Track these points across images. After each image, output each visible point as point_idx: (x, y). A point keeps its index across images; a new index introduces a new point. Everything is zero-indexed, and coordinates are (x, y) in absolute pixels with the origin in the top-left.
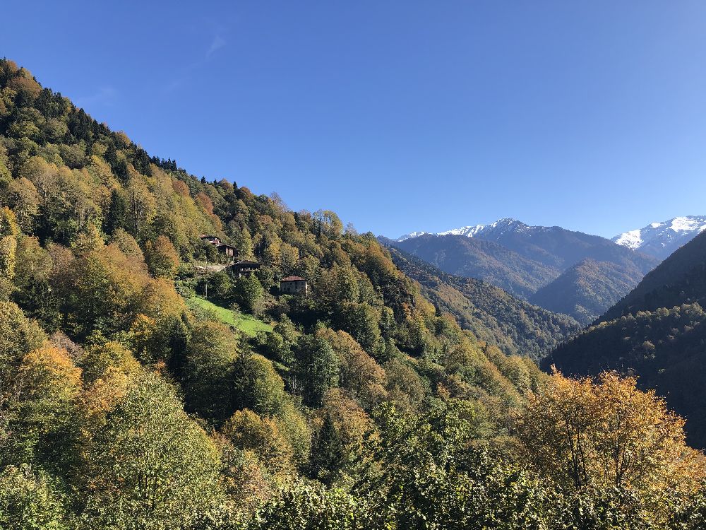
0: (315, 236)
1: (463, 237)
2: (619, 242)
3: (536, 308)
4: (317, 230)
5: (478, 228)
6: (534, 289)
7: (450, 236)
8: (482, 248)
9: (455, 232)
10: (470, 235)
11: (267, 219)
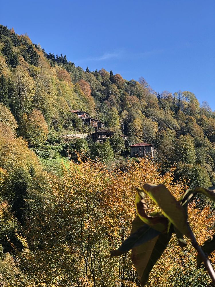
0: (173, 113)
4: (176, 108)
11: (135, 99)
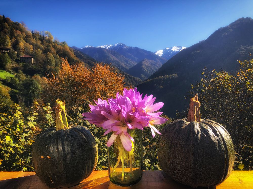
1: (105, 49)
2: (156, 54)
3: (128, 75)
4: (42, 39)
5: (110, 45)
6: (128, 68)
7: (100, 48)
8: (111, 53)
9: (102, 47)
11: (19, 32)
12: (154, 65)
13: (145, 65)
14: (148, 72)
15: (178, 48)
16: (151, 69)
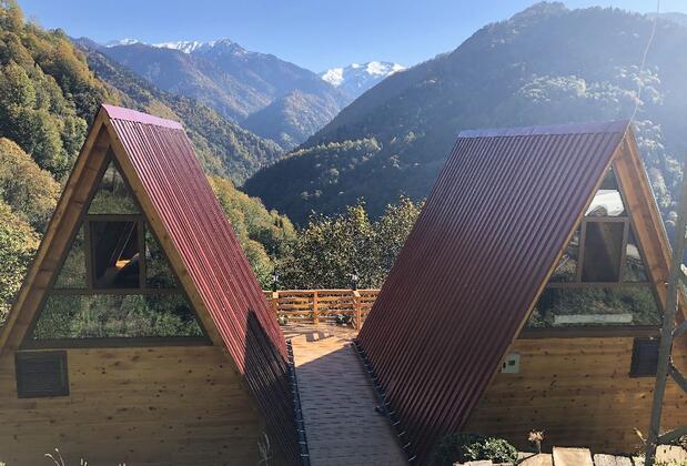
1: (180, 52)
3: (246, 132)
5: (196, 44)
6: (245, 114)
7: (165, 49)
8: (199, 67)
9: (171, 46)
10: (187, 51)
12: (318, 108)
13: (295, 109)
14: (303, 128)
15: (383, 67)
16: (310, 119)
